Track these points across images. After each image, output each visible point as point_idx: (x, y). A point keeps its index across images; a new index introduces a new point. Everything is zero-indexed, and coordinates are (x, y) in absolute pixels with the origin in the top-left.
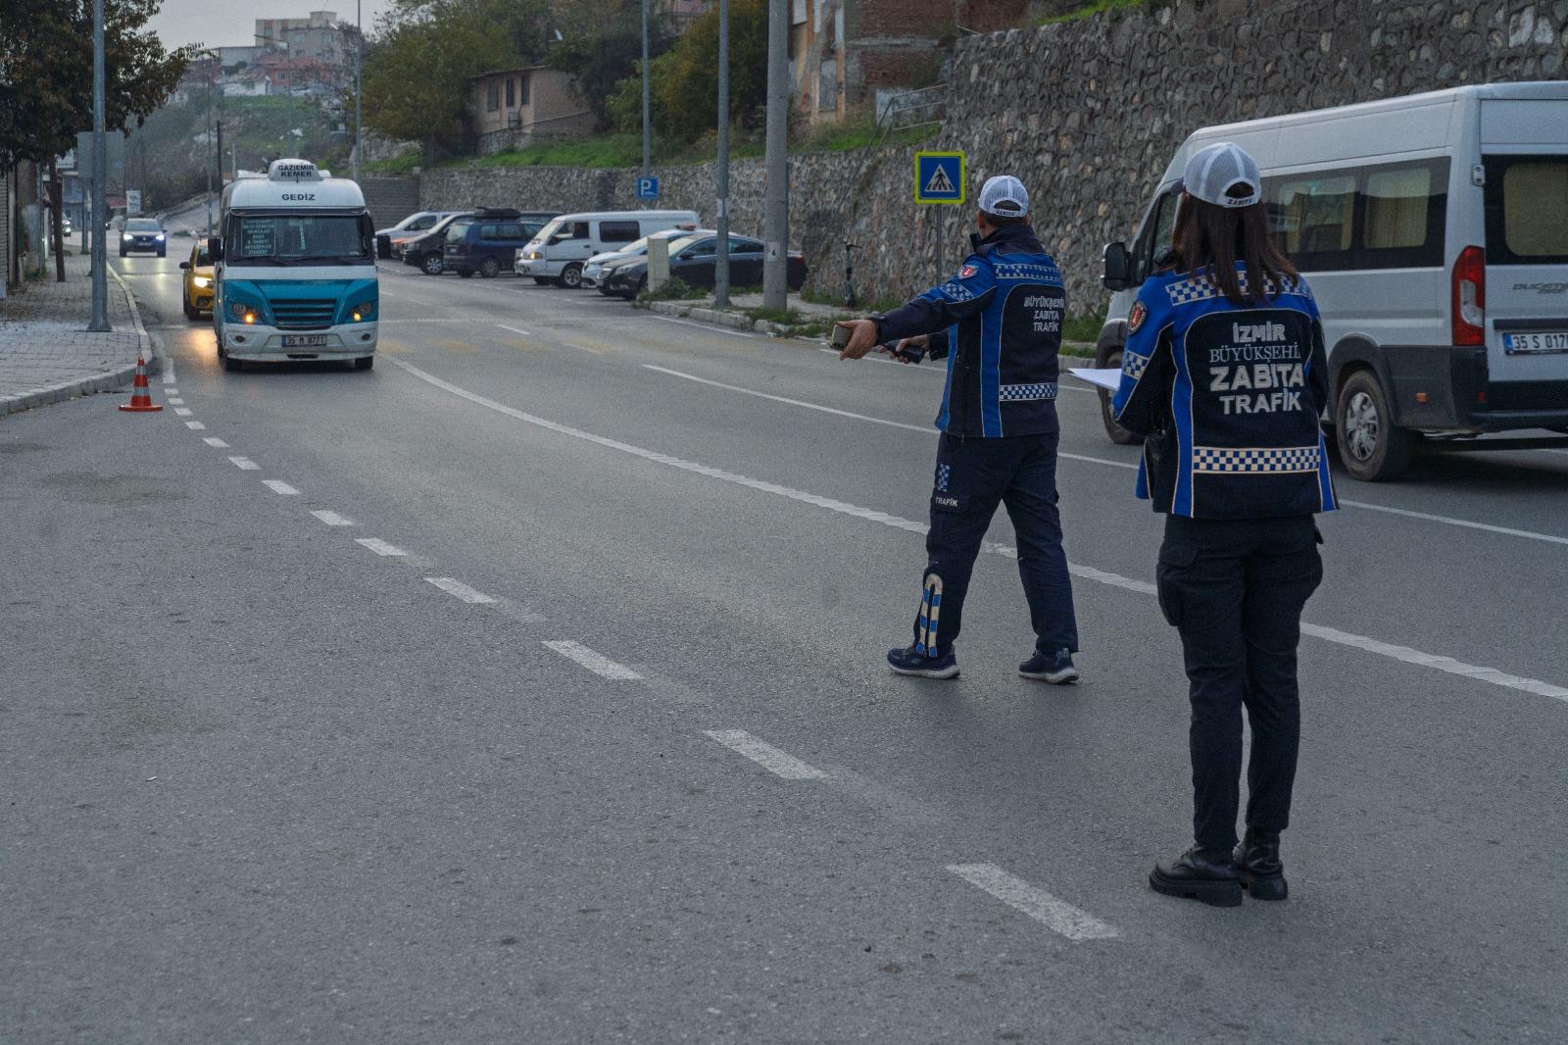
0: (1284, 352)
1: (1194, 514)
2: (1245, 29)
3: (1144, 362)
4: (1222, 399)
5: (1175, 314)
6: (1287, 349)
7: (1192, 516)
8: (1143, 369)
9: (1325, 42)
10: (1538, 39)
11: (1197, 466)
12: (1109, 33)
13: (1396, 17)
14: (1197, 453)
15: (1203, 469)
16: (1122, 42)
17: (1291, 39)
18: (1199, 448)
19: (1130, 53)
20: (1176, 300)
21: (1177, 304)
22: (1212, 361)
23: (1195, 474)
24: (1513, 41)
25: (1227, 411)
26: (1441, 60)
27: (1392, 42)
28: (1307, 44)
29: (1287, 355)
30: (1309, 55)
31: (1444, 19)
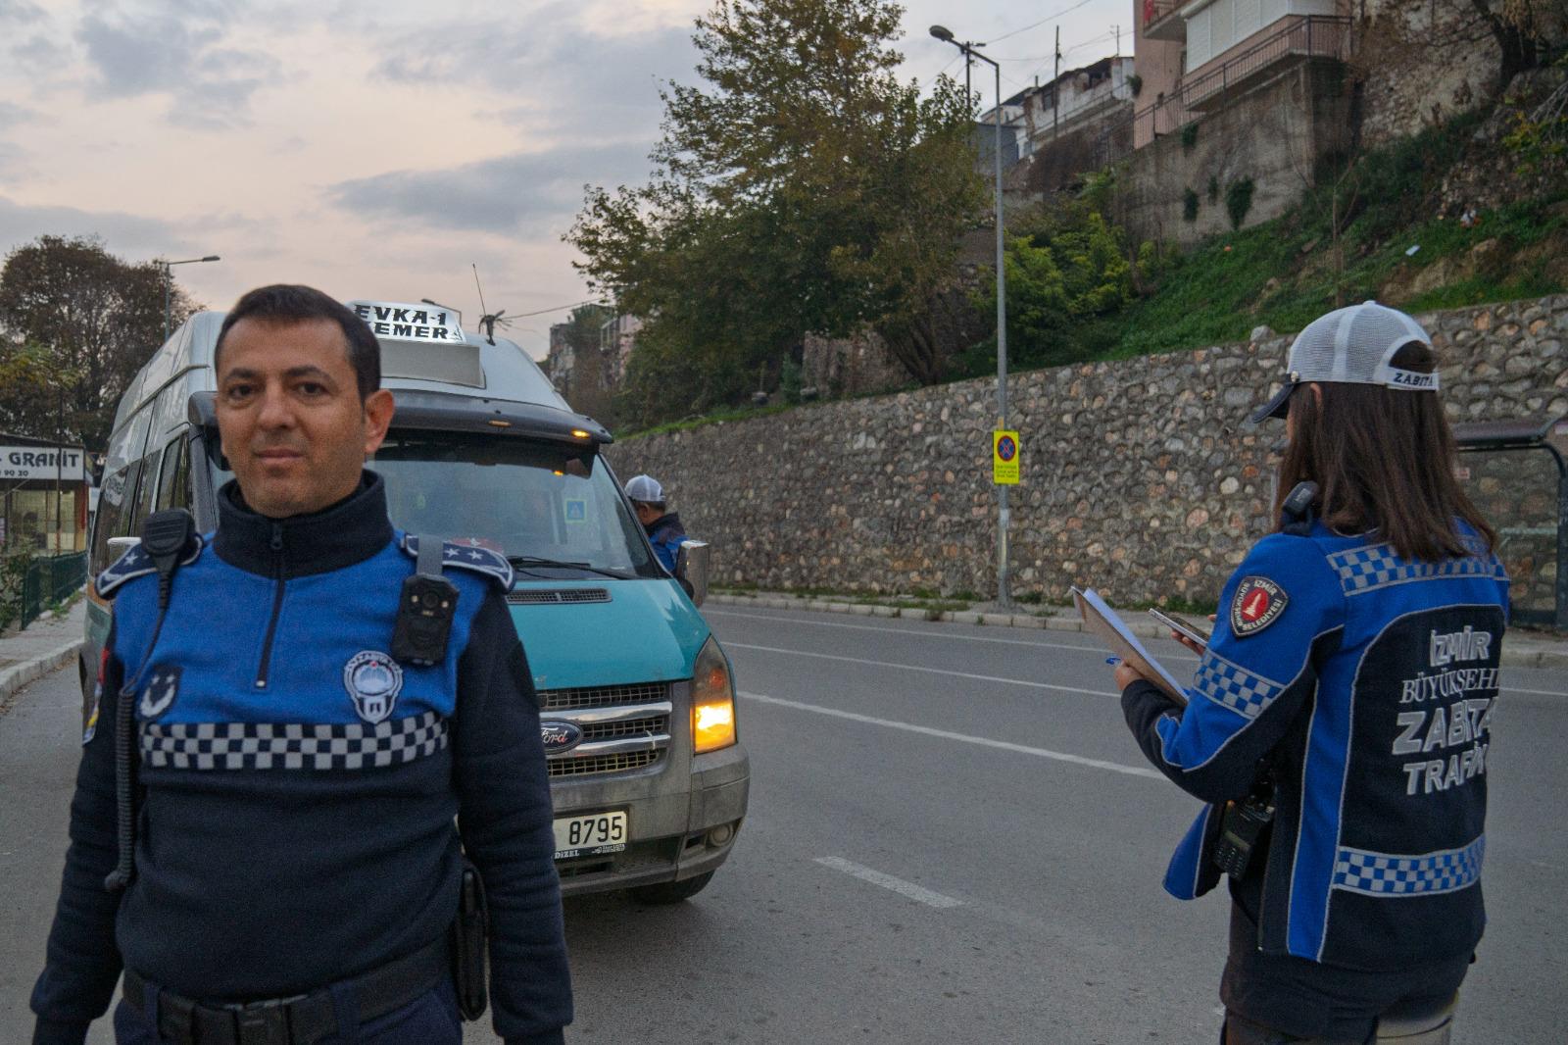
0: (1482, 678)
1: (1323, 957)
2: (718, 443)
3: (1273, 692)
4: (1407, 768)
5: (1343, 610)
6: (1487, 674)
7: (1319, 960)
8: (1267, 702)
9: (760, 448)
10: (868, 446)
11: (1341, 878)
12: (648, 445)
13: (796, 436)
14: (1345, 857)
15: (1351, 884)
16: (655, 449)
17: (742, 447)
18: (1348, 849)
19: (659, 454)
20: (1351, 585)
21: (1354, 592)
22: (1404, 700)
23: (1336, 892)
24: (856, 447)
25: (1411, 790)
26: (819, 456)
27: (794, 447)
28: (750, 449)
29: (1485, 683)
30: (752, 454)
31: (820, 437)
